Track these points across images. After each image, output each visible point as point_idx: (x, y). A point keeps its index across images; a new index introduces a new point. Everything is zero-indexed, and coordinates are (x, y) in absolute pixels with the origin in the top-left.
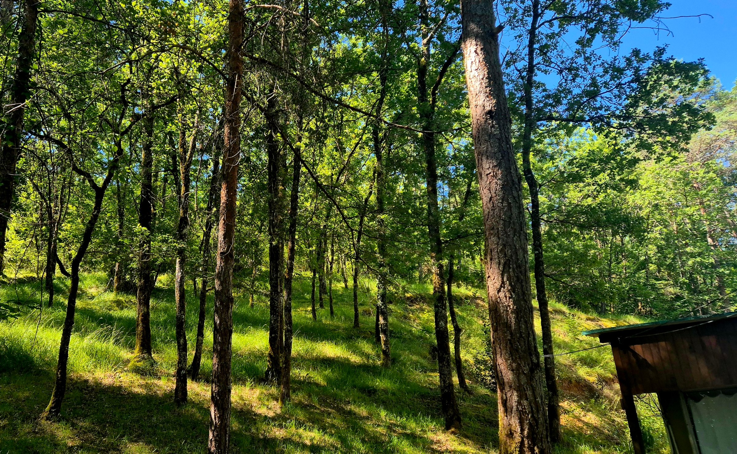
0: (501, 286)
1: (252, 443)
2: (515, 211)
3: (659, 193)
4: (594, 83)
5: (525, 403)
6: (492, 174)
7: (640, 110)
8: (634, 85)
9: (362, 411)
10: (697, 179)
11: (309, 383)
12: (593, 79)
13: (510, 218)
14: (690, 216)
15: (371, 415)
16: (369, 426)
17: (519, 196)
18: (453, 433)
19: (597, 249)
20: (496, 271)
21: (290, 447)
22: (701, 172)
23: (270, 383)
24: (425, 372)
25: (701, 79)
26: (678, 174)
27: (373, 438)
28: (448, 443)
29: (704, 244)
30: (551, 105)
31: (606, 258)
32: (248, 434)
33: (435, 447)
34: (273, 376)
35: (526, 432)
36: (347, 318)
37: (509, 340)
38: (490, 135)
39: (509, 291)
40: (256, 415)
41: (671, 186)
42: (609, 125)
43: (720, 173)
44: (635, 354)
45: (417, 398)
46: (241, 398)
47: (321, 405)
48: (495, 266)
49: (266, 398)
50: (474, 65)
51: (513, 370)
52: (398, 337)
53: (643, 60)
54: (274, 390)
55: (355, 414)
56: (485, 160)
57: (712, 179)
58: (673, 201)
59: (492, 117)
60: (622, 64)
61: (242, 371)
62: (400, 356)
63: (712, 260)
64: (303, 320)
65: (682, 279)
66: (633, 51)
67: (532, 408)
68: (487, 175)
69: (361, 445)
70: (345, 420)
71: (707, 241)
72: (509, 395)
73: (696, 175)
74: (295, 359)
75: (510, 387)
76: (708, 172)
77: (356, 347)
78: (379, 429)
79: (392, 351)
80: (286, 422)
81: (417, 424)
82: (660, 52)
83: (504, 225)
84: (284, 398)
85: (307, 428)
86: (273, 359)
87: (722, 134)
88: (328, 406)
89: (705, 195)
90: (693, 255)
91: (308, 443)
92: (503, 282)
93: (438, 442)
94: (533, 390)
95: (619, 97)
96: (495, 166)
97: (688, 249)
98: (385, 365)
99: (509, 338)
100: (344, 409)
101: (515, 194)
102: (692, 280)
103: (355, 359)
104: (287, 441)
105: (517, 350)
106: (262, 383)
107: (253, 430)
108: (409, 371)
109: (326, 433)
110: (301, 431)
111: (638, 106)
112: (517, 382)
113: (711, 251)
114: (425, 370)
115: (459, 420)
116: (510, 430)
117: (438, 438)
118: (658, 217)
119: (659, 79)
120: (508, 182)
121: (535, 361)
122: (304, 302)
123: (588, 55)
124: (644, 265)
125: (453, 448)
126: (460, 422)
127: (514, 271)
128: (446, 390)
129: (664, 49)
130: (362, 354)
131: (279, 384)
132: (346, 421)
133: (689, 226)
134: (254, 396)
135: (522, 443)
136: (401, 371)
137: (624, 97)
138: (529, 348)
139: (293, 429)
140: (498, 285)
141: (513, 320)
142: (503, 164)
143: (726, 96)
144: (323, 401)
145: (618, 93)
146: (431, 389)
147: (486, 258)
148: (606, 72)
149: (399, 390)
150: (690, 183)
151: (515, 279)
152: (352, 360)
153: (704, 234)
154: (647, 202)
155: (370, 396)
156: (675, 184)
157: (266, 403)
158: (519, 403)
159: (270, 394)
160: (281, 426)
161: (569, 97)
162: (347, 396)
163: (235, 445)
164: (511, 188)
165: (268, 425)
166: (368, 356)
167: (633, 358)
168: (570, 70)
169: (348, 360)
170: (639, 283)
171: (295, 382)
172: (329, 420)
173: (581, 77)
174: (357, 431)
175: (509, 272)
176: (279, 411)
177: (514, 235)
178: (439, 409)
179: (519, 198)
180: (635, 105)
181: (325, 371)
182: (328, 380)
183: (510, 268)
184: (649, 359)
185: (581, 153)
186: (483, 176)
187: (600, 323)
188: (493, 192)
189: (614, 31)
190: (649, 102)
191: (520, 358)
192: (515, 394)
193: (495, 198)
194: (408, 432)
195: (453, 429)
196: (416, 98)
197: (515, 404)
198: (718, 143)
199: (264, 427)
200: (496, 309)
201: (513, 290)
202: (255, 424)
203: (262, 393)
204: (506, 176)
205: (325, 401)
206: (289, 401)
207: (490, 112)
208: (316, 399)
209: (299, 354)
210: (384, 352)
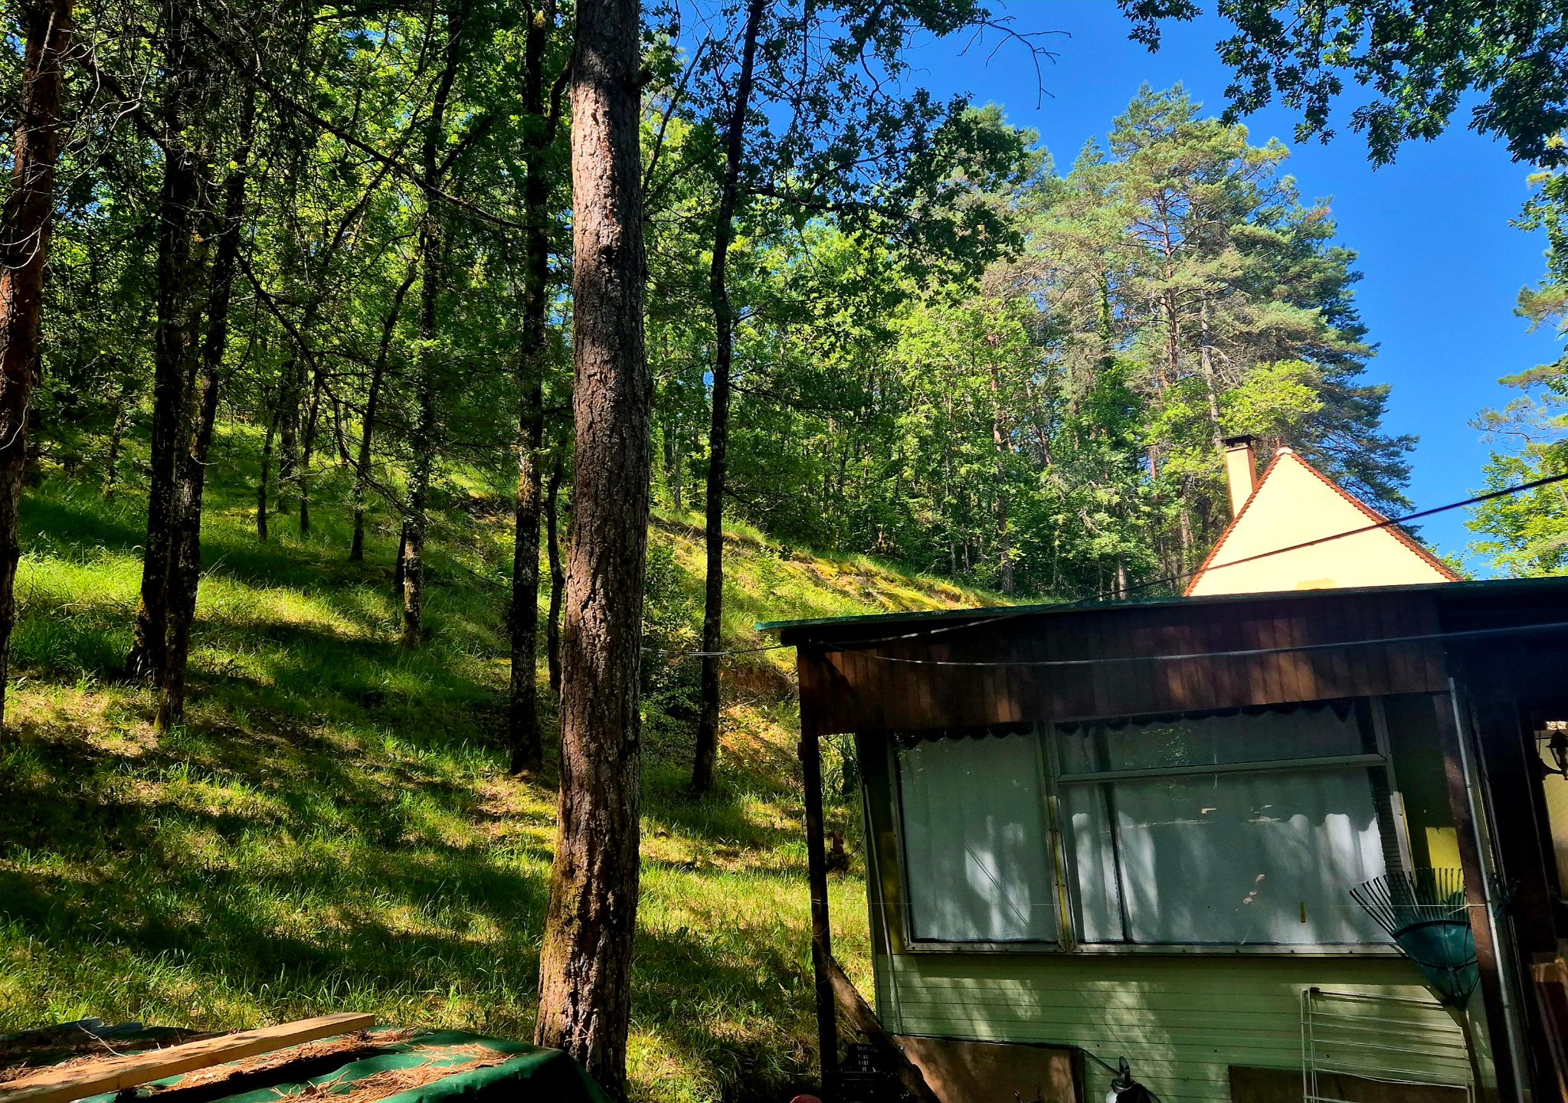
0: (589, 598)
1: (77, 817)
2: (632, 455)
3: (934, 345)
4: (850, 138)
5: (602, 814)
6: (598, 377)
7: (916, 203)
8: (913, 157)
9: (347, 739)
10: (993, 327)
11: (234, 680)
12: (851, 128)
13: (621, 467)
14: (974, 393)
15: (366, 747)
16: (357, 772)
17: (643, 425)
18: (524, 779)
19: (827, 433)
20: (585, 568)
21: (172, 823)
22: (1002, 315)
23: (140, 682)
24: (488, 658)
25: (1014, 167)
26: (967, 317)
27: (363, 794)
28: (513, 799)
29: (987, 441)
30: (773, 163)
31: (838, 450)
32: (69, 796)
33: (485, 807)
34: (145, 666)
35: (596, 867)
36: (337, 538)
37: (591, 700)
38: (604, 298)
39: (602, 607)
40: (95, 752)
41: (955, 336)
42: (865, 221)
43: (1027, 321)
44: (832, 668)
45: (464, 710)
46: (61, 715)
47: (255, 728)
48: (583, 558)
49: (125, 714)
50: (587, 143)
51: (588, 756)
52: (443, 584)
53: (931, 114)
54: (145, 697)
55: (330, 746)
56: (588, 348)
57: (1014, 331)
58: (954, 362)
59: (609, 261)
60: (898, 114)
61: (68, 653)
62: (442, 624)
63: (995, 470)
64: (234, 539)
65: (949, 498)
66: (918, 94)
67: (612, 824)
68: (590, 376)
69: (335, 811)
70: (307, 760)
71: (993, 436)
72: (576, 800)
73: (993, 322)
74: (204, 625)
75: (581, 786)
76: (1012, 318)
77: (352, 602)
78: (379, 777)
79: (426, 612)
80: (166, 768)
81: (457, 763)
82: (959, 105)
83: (609, 479)
84: (168, 716)
85: (217, 779)
86: (150, 627)
87: (1041, 255)
88: (274, 729)
89: (1002, 358)
90: (968, 459)
91: (215, 811)
92: (593, 591)
93: (494, 797)
94: (620, 790)
95: (887, 173)
96: (606, 362)
97: (966, 448)
98: (408, 643)
99: (590, 695)
100: (307, 736)
101: (636, 422)
102: (963, 499)
103: (345, 628)
104: (164, 809)
105: (601, 719)
106: (117, 683)
107: (85, 787)
108: (457, 654)
109: (259, 789)
110: (202, 786)
111: (914, 196)
112: (593, 777)
113: (997, 454)
114: (488, 653)
115: (539, 754)
116: (571, 863)
117: (494, 790)
118: (928, 387)
119: (952, 153)
120: (625, 396)
121: (631, 737)
122: (242, 496)
123: (846, 80)
124: (895, 468)
125: (519, 809)
126: (540, 759)
127: (615, 570)
128: (521, 700)
129: (965, 102)
130: (361, 617)
131: (159, 683)
132: (308, 762)
133: (971, 408)
134: (95, 710)
135: (587, 888)
136: (440, 656)
137: (895, 175)
138: (624, 715)
139: (183, 783)
140: (584, 594)
141: (602, 662)
142: (621, 361)
143: (1058, 188)
144: (261, 721)
145: (885, 166)
146: (496, 692)
147: (570, 540)
148: (872, 119)
149: (430, 694)
150: (984, 332)
151: (616, 585)
152: (338, 631)
153: (990, 423)
154: (915, 359)
155: (367, 707)
156: (960, 333)
157: (124, 726)
158: (592, 815)
159: (135, 706)
160: (153, 777)
161: (806, 155)
162: (316, 709)
163: (35, 822)
164: (630, 409)
165: (123, 774)
166: (373, 623)
167: (827, 675)
168: (813, 101)
169: (329, 628)
170: (884, 499)
171: (198, 676)
172: (270, 761)
173: (831, 121)
174: (328, 783)
175: (606, 573)
176: (152, 744)
177: (625, 502)
178: (505, 732)
179: (642, 430)
180: (909, 193)
181: (275, 652)
182: (278, 671)
183: (609, 564)
184: (850, 677)
185: (823, 250)
186: (582, 377)
187: (813, 566)
188: (596, 413)
189: (895, 42)
190: (931, 193)
191: (604, 733)
192: (588, 798)
193: (599, 426)
194: (438, 779)
195: (525, 773)
196: (519, 96)
197: (584, 818)
198: (1032, 270)
199: (112, 780)
200: (575, 641)
201: (609, 606)
202: (91, 773)
203: (115, 704)
204: (623, 385)
205: (265, 720)
206: (180, 722)
207: (607, 250)
208: (244, 716)
209: (215, 614)
210: (409, 617)
